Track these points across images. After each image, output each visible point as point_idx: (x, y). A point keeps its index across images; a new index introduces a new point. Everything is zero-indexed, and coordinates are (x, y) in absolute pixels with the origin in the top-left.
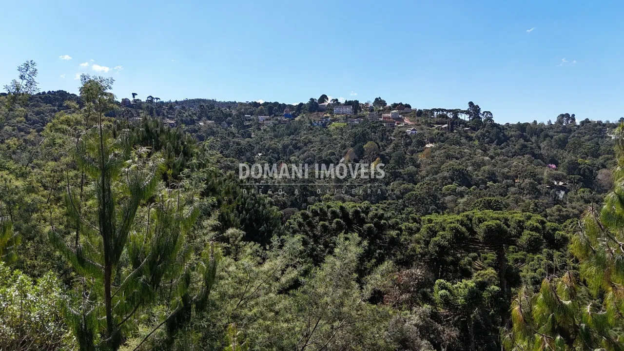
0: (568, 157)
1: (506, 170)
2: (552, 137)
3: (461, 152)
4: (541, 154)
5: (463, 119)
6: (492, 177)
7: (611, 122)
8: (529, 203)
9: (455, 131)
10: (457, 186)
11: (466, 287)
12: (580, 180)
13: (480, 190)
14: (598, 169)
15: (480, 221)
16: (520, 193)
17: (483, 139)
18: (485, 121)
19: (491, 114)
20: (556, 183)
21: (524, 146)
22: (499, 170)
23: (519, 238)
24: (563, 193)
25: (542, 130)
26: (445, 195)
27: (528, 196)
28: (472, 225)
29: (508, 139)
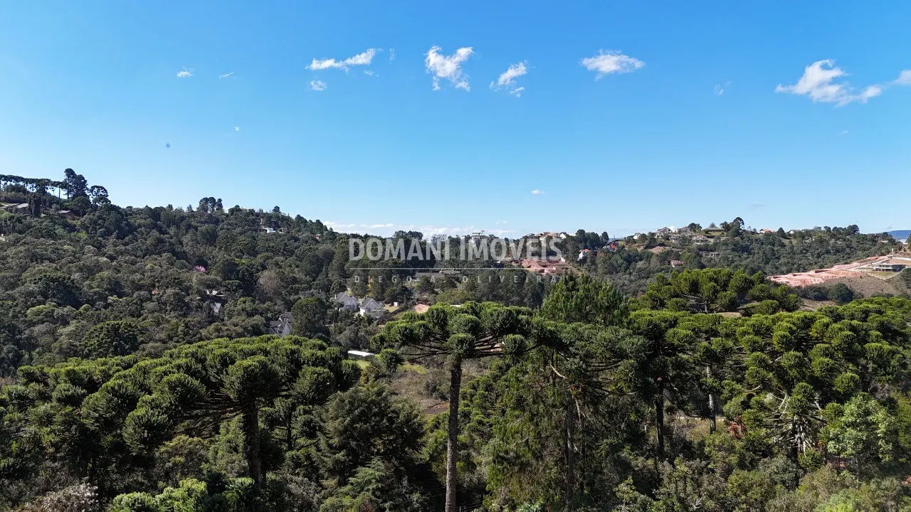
0: (219, 255)
1: (138, 276)
2: (196, 228)
3: (57, 249)
4: (184, 252)
5: (57, 195)
6: (116, 288)
7: (264, 212)
8: (177, 323)
9: (43, 215)
10: (54, 306)
12: (239, 286)
13: (97, 310)
14: (258, 271)
15: (226, 361)
16: (161, 310)
17: (95, 229)
18: (95, 201)
19: (105, 190)
20: (208, 293)
21: (161, 241)
22: (124, 276)
24: (218, 305)
25: (183, 218)
26: (32, 324)
27: (173, 314)
29: (135, 230)
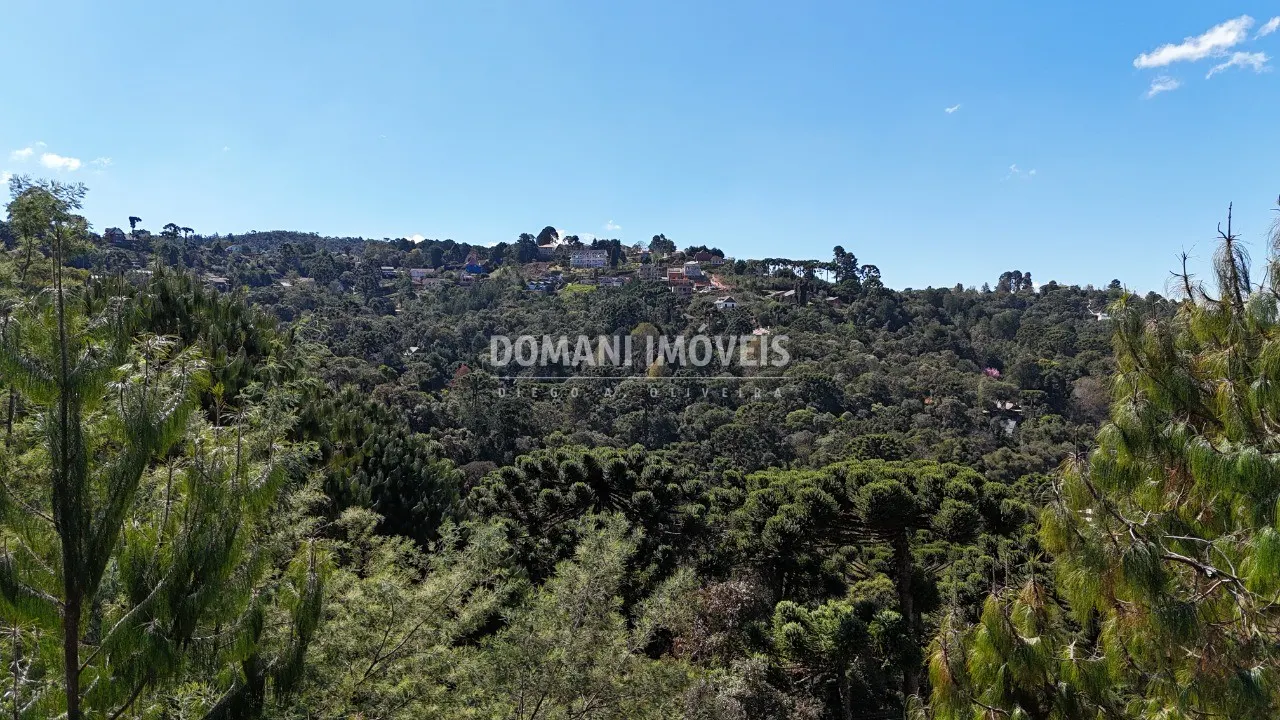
0: (1019, 354)
1: (907, 380)
2: (990, 316)
3: (821, 344)
4: (972, 349)
5: (825, 279)
6: (881, 394)
7: (1095, 288)
8: (952, 443)
9: (809, 303)
10: (814, 411)
11: (836, 615)
12: (1042, 398)
13: (859, 419)
14: (1076, 377)
15: (862, 480)
16: (935, 424)
17: (863, 319)
18: (866, 283)
19: (878, 270)
20: (999, 405)
21: (941, 334)
22: (898, 380)
23: (935, 514)
24: (1012, 423)
25: (972, 303)
26: (790, 430)
27: (949, 432)
28: (845, 489)
29: (911, 320)
